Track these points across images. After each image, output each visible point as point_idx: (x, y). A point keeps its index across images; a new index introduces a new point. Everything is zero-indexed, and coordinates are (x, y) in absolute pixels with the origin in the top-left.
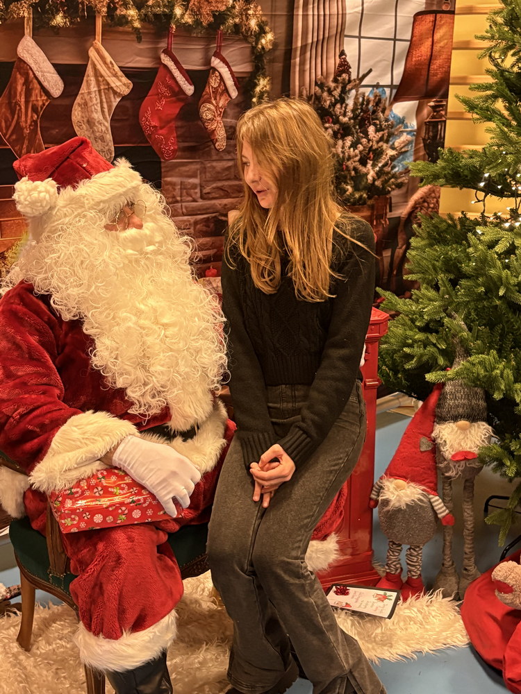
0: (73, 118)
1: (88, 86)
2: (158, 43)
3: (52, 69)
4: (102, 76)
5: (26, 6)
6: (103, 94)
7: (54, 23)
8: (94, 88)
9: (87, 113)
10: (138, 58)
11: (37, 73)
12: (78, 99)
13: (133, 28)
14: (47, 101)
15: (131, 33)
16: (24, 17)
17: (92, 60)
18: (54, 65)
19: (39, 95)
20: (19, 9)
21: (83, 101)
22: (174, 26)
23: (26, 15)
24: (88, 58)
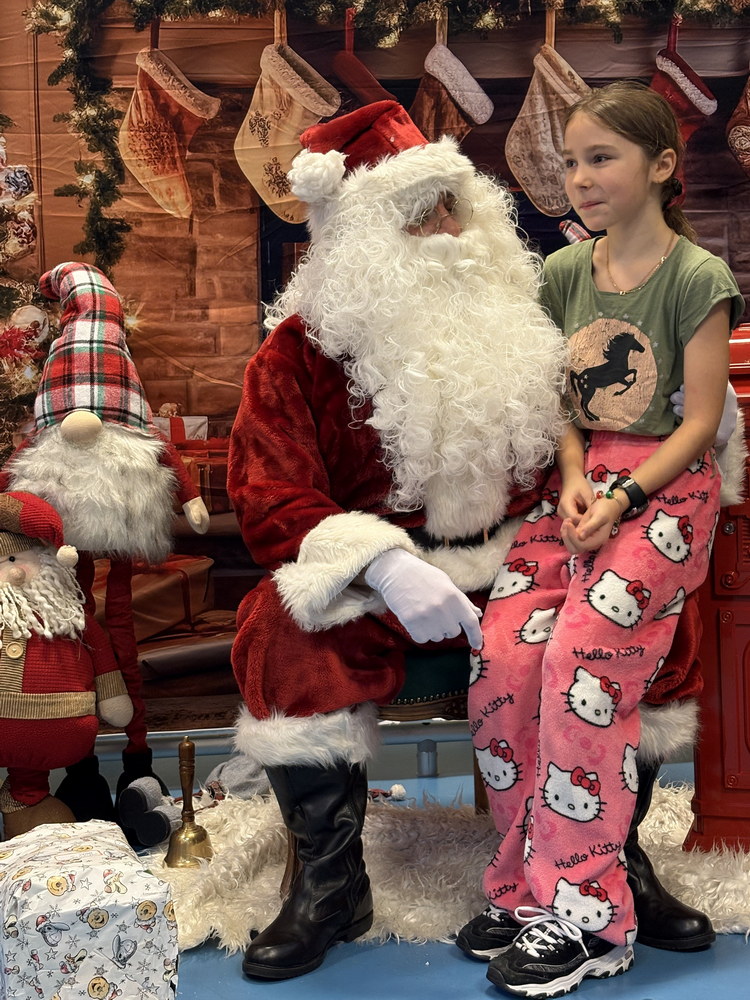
0: (508, 152)
1: (533, 106)
2: (651, 41)
3: (476, 87)
4: (554, 93)
5: (439, 5)
6: (556, 117)
7: (480, 24)
8: (541, 109)
9: (529, 144)
10: (616, 65)
11: (453, 93)
12: (516, 126)
13: (608, 23)
14: (467, 128)
15: (606, 31)
16: (436, 20)
17: (539, 71)
18: (479, 81)
19: (455, 121)
20: (429, 11)
21: (523, 128)
22: (680, 17)
23: (438, 17)
24: (532, 68)
